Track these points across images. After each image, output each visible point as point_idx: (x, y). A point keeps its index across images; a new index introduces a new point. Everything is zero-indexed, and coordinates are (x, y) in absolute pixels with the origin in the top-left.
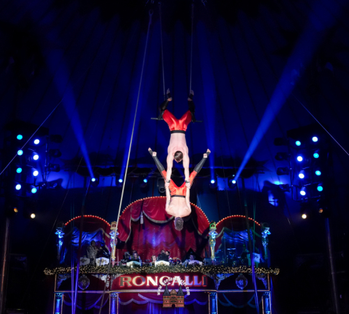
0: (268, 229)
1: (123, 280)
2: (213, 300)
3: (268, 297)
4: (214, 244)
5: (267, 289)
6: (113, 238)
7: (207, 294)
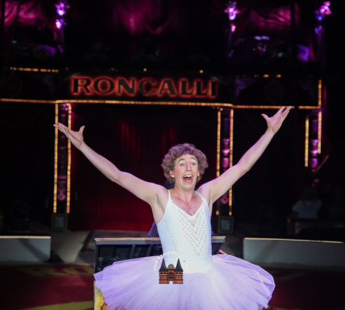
0: (328, 4)
1: (79, 82)
2: (226, 119)
3: (317, 118)
4: (233, 28)
5: (317, 105)
6: (61, 13)
7: (216, 110)
